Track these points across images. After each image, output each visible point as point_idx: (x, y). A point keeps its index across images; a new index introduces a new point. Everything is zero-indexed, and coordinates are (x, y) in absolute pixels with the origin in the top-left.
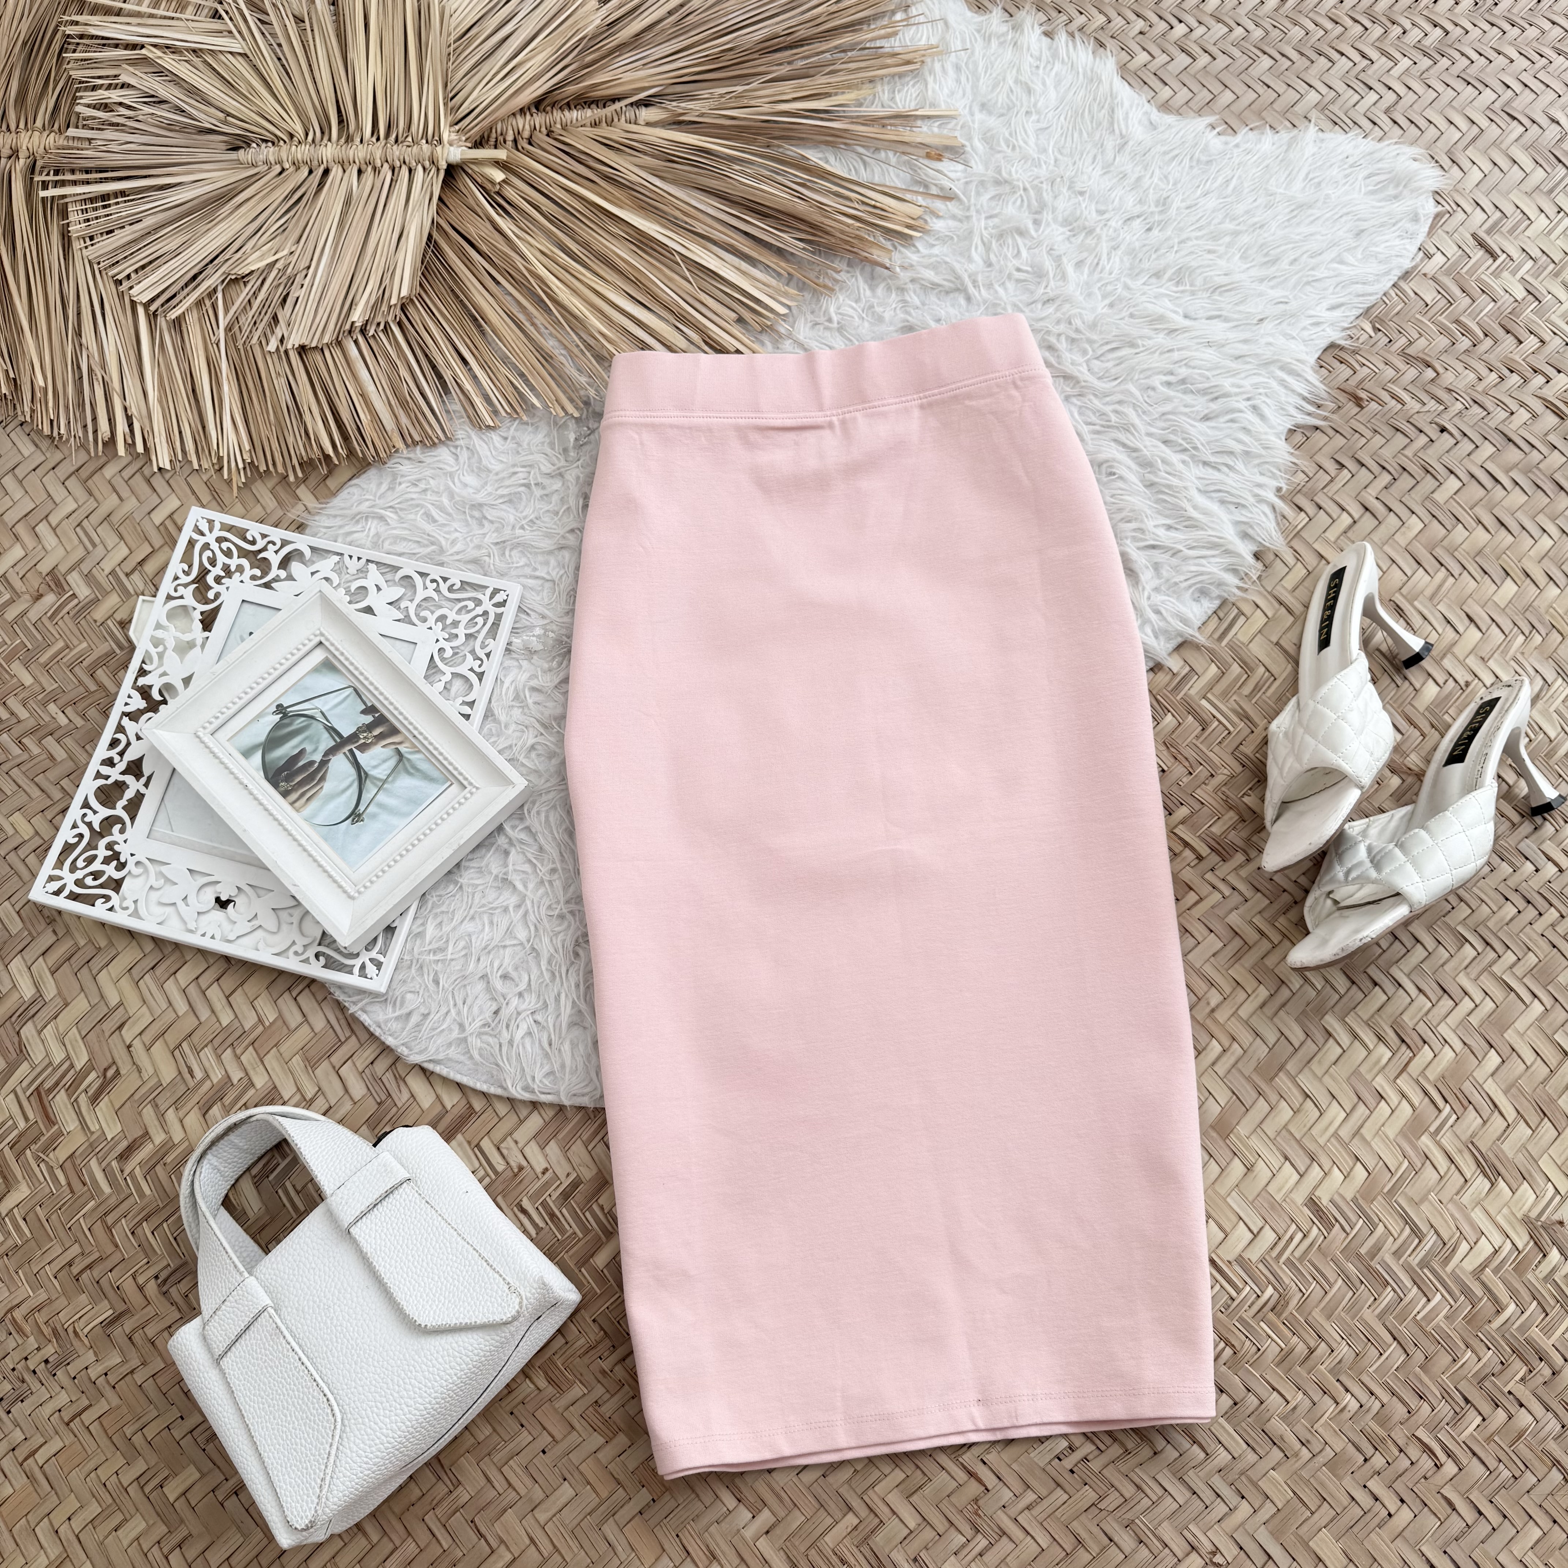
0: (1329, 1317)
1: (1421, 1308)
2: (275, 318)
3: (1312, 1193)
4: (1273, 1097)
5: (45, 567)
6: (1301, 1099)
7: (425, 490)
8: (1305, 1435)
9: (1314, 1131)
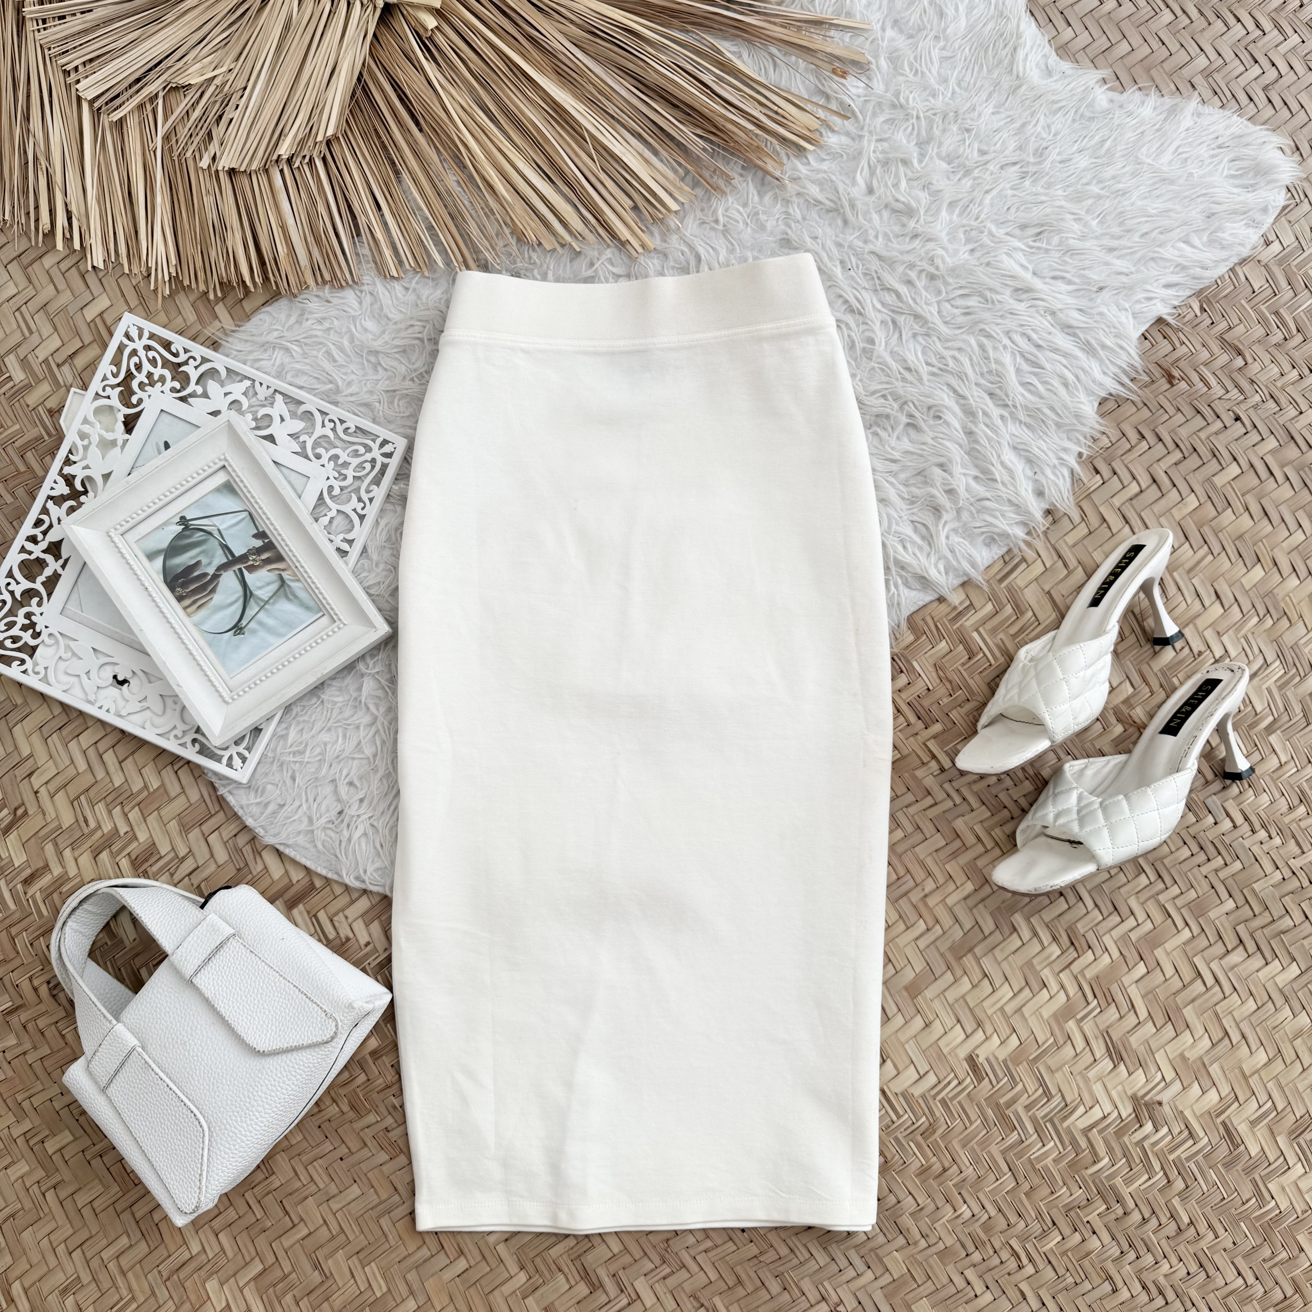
0: (964, 1146)
1: (1036, 1151)
2: (210, 134)
3: (973, 1051)
4: (959, 972)
6: (980, 976)
7: (329, 329)
8: (925, 1230)
9: (985, 1004)
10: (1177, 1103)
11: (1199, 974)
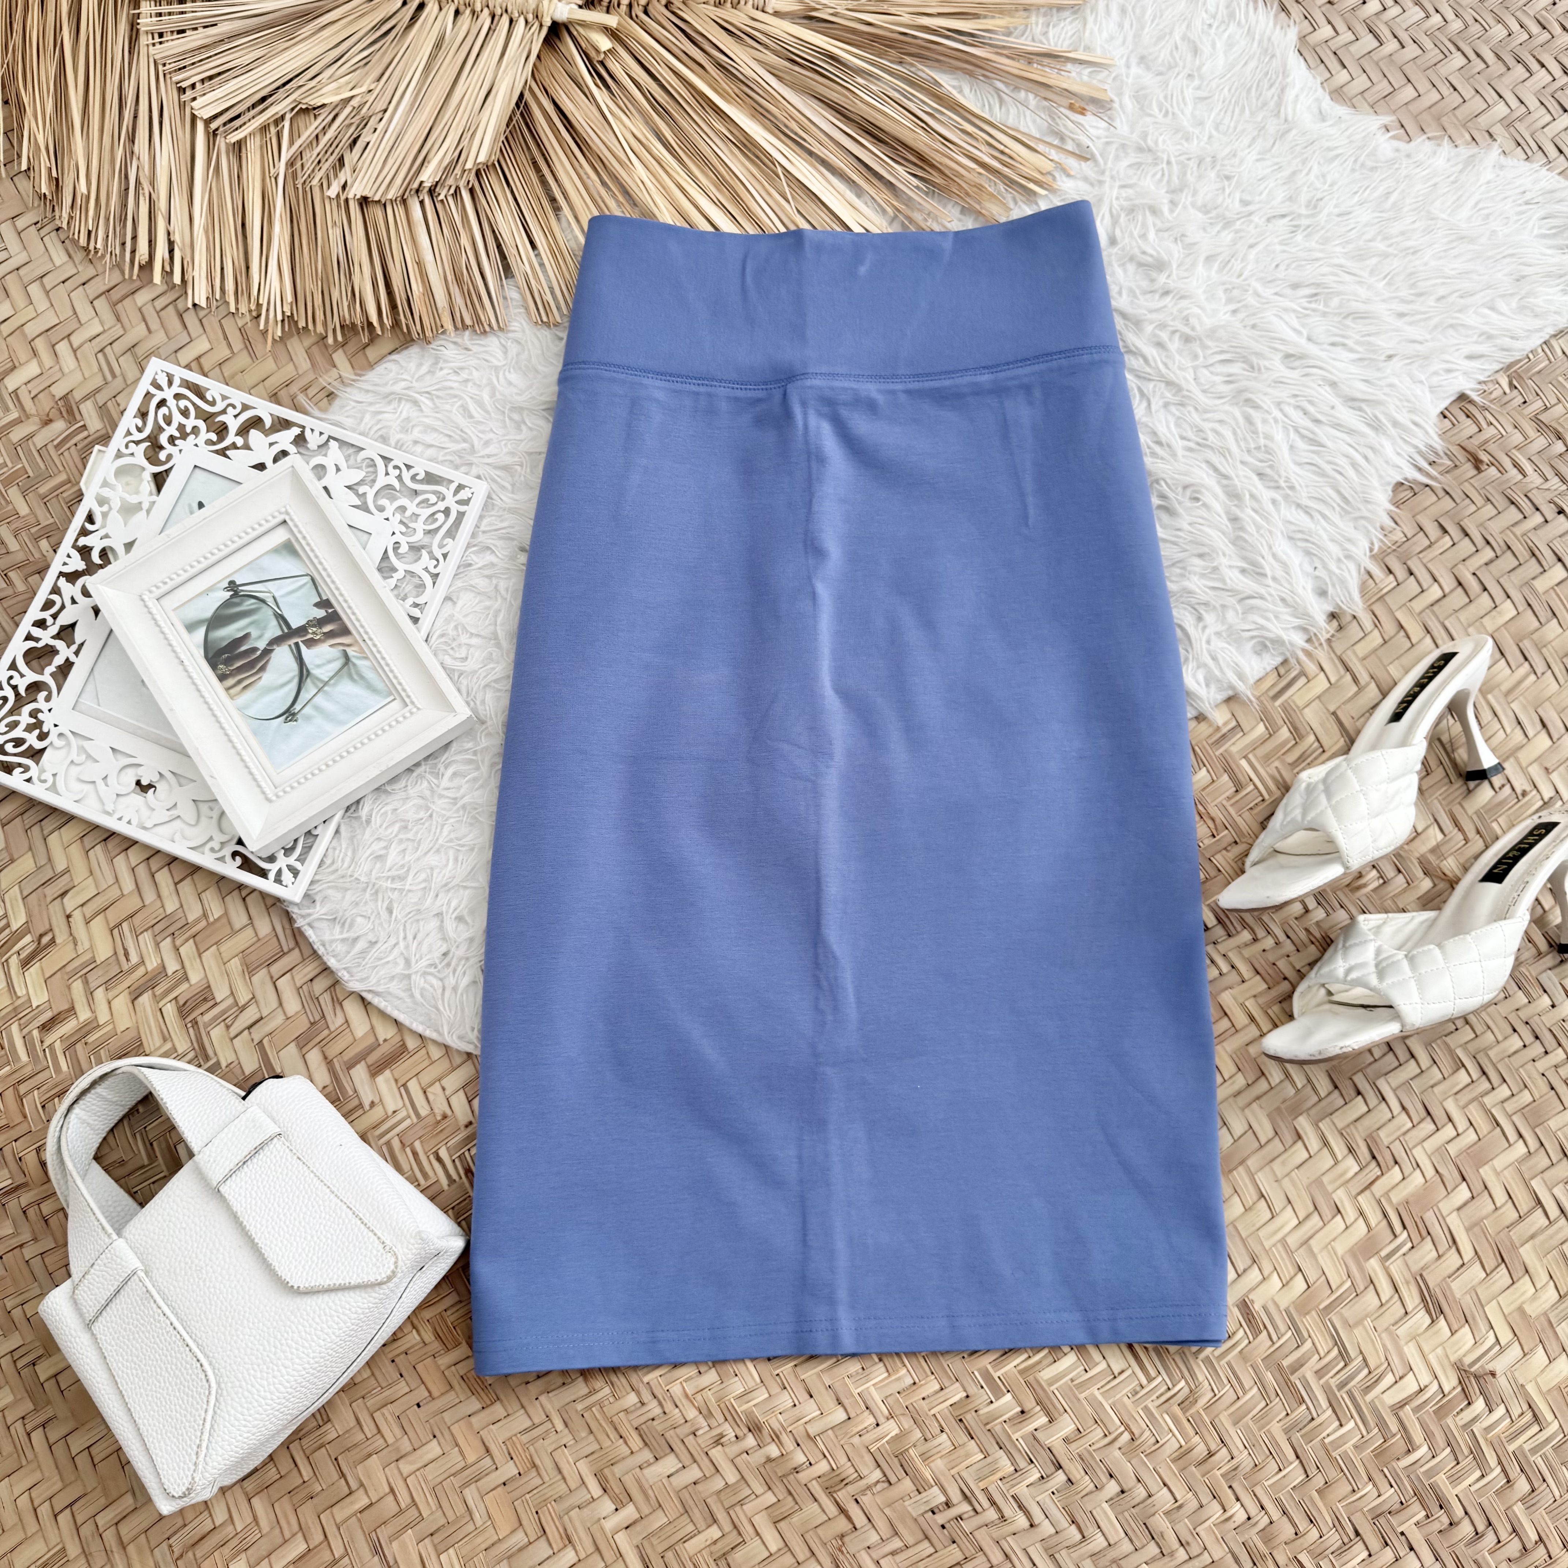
0: (1235, 1423)
1: (1331, 1432)
2: (341, 161)
5: (59, 390)
6: (1255, 1197)
7: (467, 381)
8: (1185, 1536)
9: (1261, 1233)
10: (1516, 1374)
11: (1539, 1202)
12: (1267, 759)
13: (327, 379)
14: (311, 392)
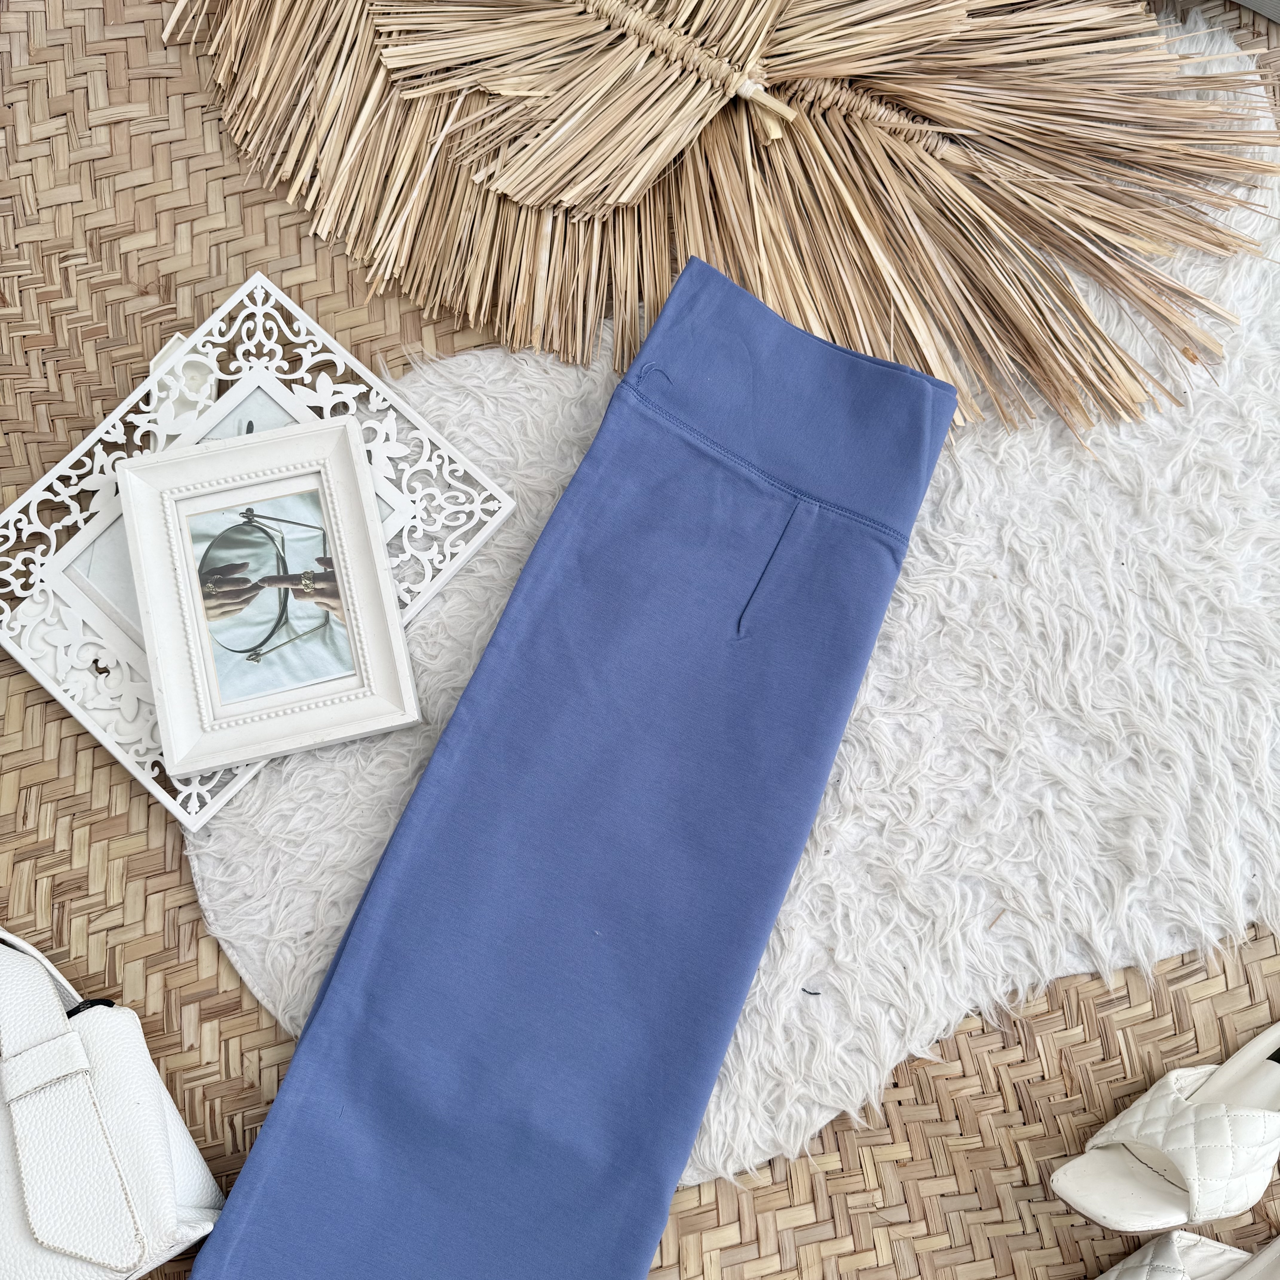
2: (496, 152)
5: (165, 267)
12: (1142, 1038)
13: (410, 349)
14: (391, 355)
